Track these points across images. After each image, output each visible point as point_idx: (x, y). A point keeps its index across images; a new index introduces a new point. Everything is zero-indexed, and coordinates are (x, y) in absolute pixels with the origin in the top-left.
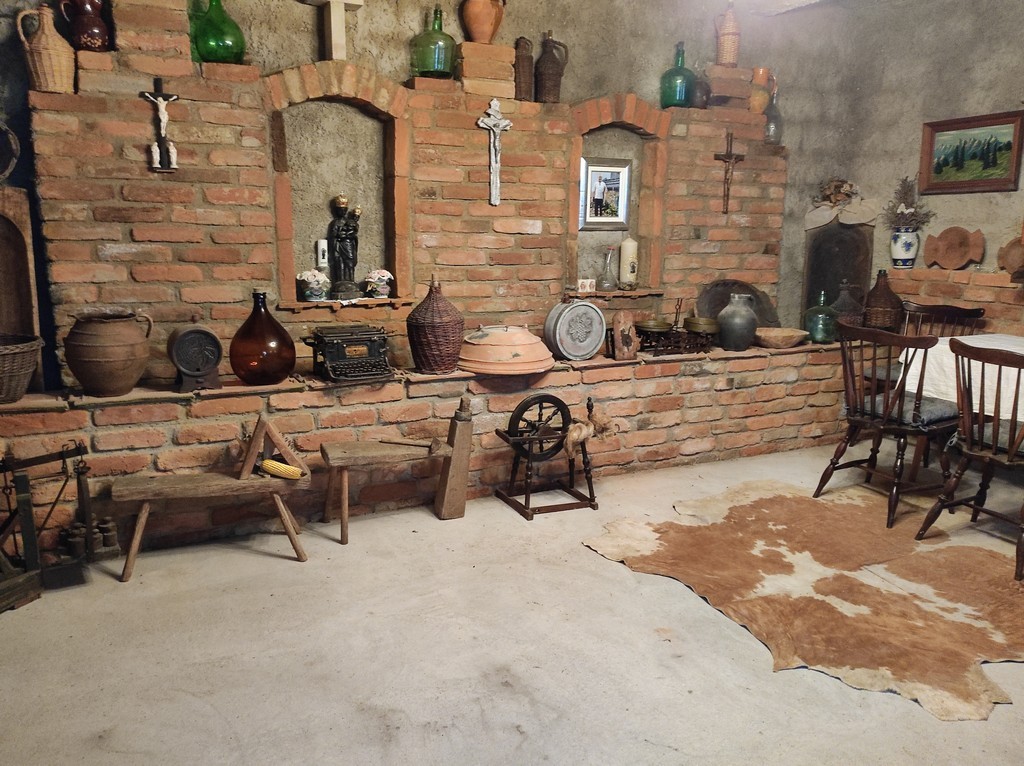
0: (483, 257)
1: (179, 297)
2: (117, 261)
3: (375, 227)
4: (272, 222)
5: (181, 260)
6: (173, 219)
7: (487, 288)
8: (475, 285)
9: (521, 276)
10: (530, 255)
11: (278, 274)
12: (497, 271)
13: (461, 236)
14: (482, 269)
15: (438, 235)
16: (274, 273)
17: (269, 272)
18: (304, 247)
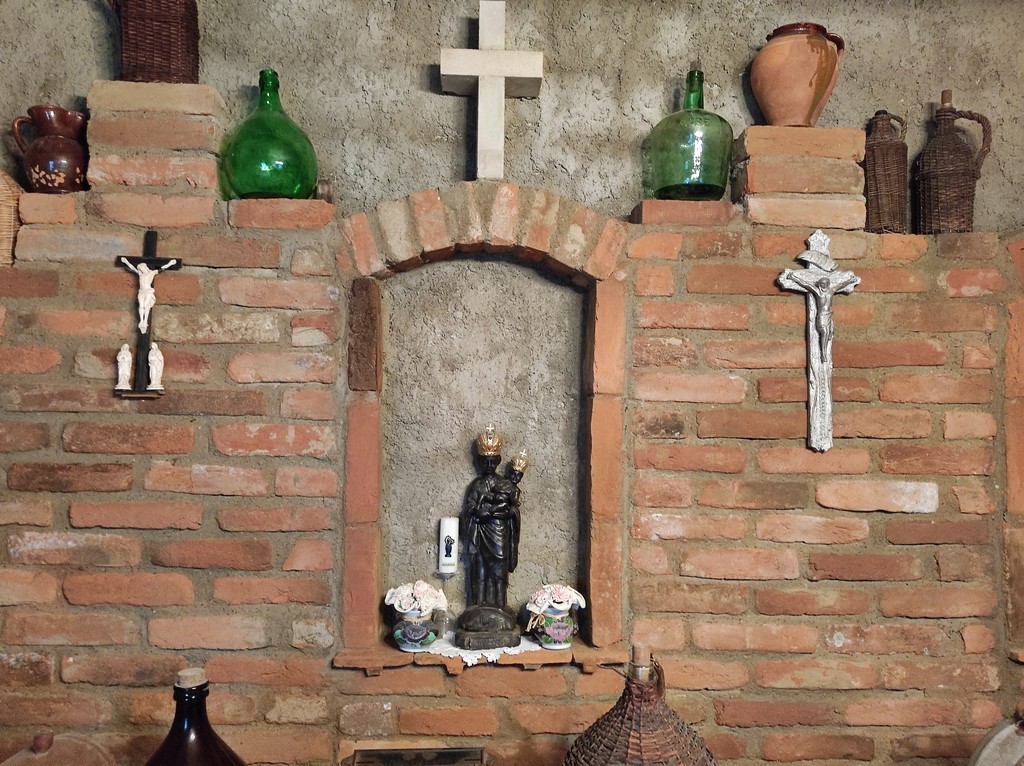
0: (792, 563)
1: (145, 637)
2: (40, 563)
3: (559, 491)
4: (336, 487)
5: (157, 562)
6: (148, 483)
7: (805, 633)
8: (774, 626)
9: (889, 606)
10: (910, 560)
11: (340, 593)
12: (828, 595)
13: (741, 516)
14: (791, 590)
15: (687, 515)
16: (334, 590)
17: (324, 588)
18: (415, 531)
